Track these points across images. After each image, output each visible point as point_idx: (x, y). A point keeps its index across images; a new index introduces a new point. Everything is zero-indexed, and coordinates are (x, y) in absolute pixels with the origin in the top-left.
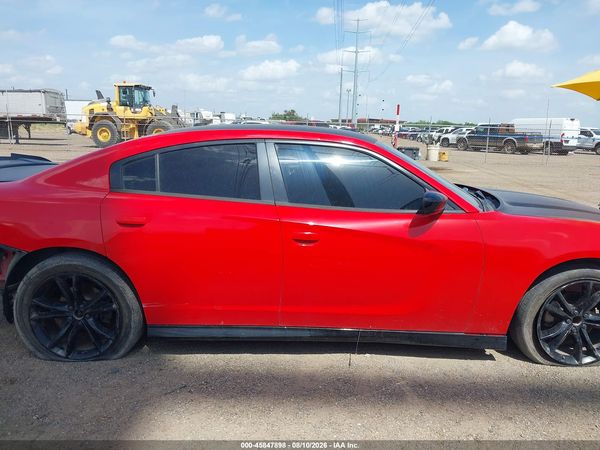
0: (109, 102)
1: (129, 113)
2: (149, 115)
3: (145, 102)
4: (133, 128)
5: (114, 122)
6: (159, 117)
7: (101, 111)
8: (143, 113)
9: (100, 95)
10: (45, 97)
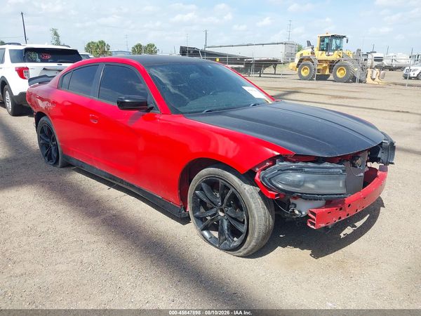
0: (312, 48)
1: (324, 56)
2: (338, 57)
3: (338, 48)
4: (326, 67)
5: (313, 62)
6: (345, 58)
7: (307, 55)
8: (334, 56)
9: (309, 43)
10: (285, 47)
